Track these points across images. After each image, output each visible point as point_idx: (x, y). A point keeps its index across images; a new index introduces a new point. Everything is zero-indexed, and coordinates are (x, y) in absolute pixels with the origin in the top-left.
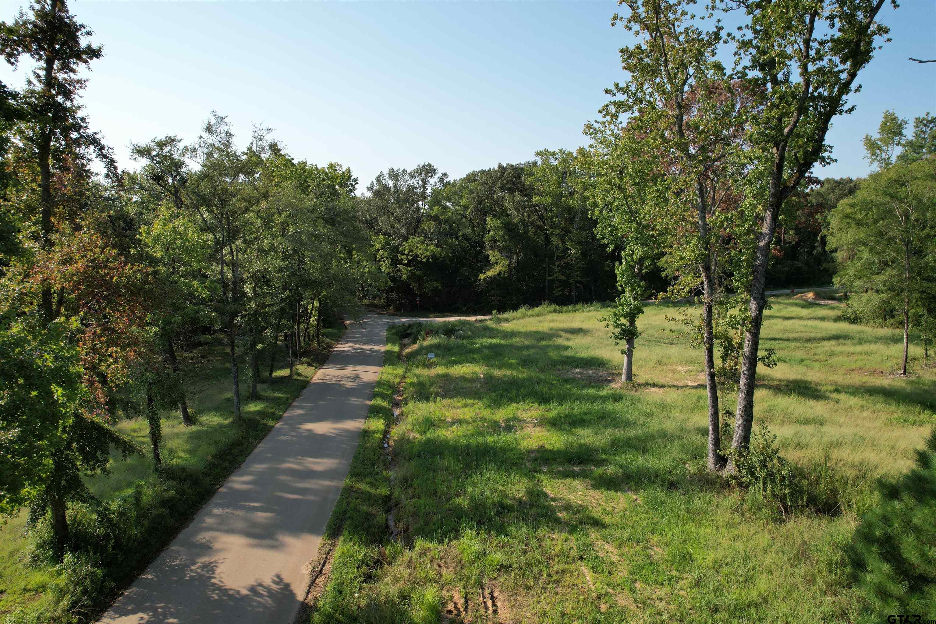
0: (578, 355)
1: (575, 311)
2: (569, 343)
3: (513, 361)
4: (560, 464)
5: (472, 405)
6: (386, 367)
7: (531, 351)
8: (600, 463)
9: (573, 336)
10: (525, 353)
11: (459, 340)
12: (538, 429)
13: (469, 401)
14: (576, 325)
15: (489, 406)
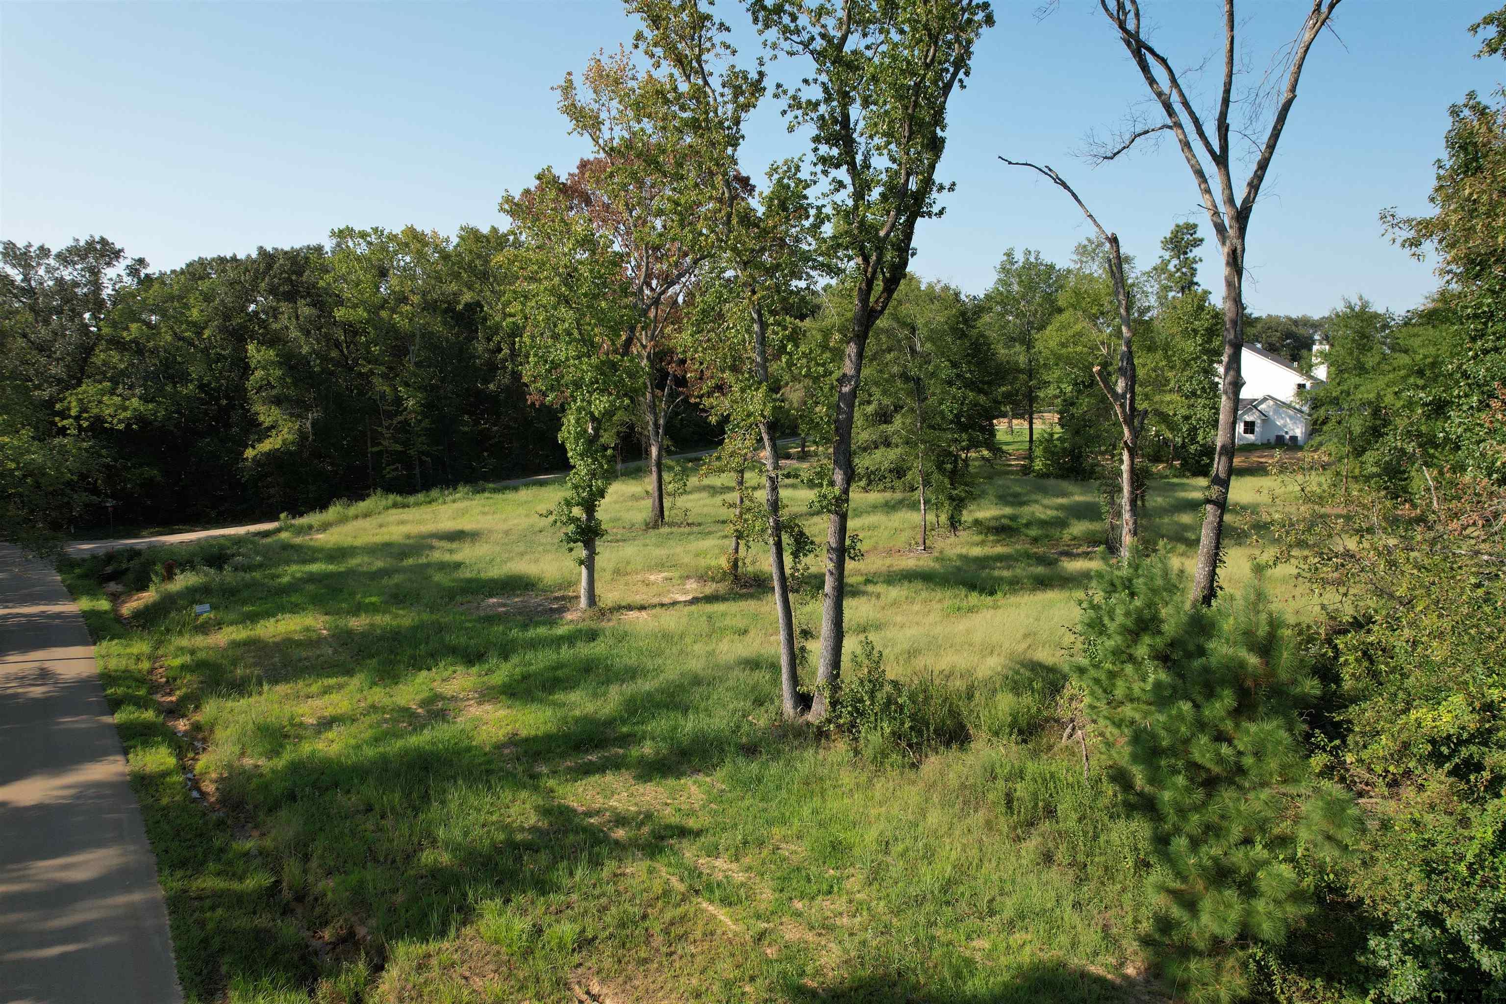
0: (483, 575)
1: (430, 503)
2: (457, 557)
3: (374, 599)
4: (563, 756)
5: (340, 687)
6: (105, 643)
7: (397, 579)
8: (626, 740)
9: (454, 545)
10: (385, 581)
11: (242, 574)
12: (488, 707)
13: (332, 681)
14: (448, 525)
15: (375, 684)
